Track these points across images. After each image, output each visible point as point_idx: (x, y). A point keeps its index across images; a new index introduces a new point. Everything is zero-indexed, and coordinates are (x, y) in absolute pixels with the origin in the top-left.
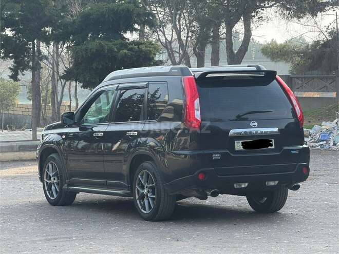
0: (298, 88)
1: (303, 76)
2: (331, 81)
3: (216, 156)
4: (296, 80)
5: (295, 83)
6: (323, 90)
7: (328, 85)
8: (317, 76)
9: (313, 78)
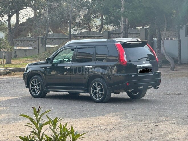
0: (17, 45)
1: (20, 39)
2: (34, 42)
3: (133, 76)
4: (15, 41)
5: (15, 43)
6: (29, 46)
7: (32, 44)
8: (26, 39)
9: (24, 40)
